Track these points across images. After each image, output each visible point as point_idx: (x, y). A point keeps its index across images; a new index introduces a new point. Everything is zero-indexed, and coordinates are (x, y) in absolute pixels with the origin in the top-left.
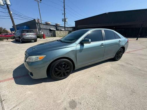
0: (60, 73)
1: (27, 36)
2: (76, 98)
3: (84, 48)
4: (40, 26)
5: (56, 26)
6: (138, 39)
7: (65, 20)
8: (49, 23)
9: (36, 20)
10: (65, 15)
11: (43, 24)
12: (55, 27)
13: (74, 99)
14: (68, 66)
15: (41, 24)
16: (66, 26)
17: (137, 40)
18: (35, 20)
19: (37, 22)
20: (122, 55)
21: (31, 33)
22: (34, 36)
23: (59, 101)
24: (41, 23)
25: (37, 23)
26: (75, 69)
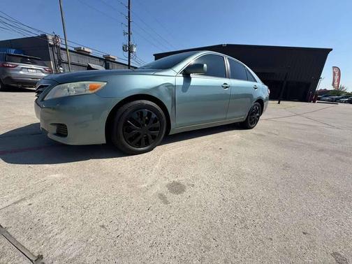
0: (138, 134)
1: (21, 72)
2: (181, 179)
3: (191, 84)
4: (59, 55)
5: (107, 61)
6: (281, 102)
7: (129, 49)
8: (86, 50)
9: (50, 38)
10: (129, 36)
11: (70, 51)
12: (102, 62)
13: (176, 180)
14: (155, 121)
15: (62, 49)
16: (131, 64)
17: (279, 103)
18: (44, 37)
19: (52, 43)
20: (258, 117)
21: (33, 66)
22: (44, 75)
23: (143, 186)
24: (65, 47)
25: (51, 46)
26: (170, 134)
